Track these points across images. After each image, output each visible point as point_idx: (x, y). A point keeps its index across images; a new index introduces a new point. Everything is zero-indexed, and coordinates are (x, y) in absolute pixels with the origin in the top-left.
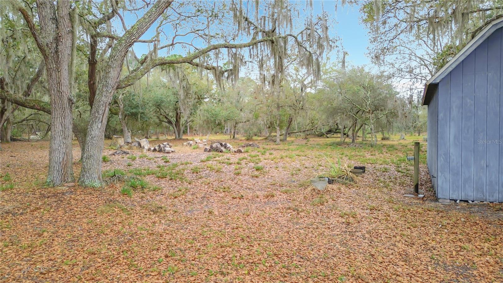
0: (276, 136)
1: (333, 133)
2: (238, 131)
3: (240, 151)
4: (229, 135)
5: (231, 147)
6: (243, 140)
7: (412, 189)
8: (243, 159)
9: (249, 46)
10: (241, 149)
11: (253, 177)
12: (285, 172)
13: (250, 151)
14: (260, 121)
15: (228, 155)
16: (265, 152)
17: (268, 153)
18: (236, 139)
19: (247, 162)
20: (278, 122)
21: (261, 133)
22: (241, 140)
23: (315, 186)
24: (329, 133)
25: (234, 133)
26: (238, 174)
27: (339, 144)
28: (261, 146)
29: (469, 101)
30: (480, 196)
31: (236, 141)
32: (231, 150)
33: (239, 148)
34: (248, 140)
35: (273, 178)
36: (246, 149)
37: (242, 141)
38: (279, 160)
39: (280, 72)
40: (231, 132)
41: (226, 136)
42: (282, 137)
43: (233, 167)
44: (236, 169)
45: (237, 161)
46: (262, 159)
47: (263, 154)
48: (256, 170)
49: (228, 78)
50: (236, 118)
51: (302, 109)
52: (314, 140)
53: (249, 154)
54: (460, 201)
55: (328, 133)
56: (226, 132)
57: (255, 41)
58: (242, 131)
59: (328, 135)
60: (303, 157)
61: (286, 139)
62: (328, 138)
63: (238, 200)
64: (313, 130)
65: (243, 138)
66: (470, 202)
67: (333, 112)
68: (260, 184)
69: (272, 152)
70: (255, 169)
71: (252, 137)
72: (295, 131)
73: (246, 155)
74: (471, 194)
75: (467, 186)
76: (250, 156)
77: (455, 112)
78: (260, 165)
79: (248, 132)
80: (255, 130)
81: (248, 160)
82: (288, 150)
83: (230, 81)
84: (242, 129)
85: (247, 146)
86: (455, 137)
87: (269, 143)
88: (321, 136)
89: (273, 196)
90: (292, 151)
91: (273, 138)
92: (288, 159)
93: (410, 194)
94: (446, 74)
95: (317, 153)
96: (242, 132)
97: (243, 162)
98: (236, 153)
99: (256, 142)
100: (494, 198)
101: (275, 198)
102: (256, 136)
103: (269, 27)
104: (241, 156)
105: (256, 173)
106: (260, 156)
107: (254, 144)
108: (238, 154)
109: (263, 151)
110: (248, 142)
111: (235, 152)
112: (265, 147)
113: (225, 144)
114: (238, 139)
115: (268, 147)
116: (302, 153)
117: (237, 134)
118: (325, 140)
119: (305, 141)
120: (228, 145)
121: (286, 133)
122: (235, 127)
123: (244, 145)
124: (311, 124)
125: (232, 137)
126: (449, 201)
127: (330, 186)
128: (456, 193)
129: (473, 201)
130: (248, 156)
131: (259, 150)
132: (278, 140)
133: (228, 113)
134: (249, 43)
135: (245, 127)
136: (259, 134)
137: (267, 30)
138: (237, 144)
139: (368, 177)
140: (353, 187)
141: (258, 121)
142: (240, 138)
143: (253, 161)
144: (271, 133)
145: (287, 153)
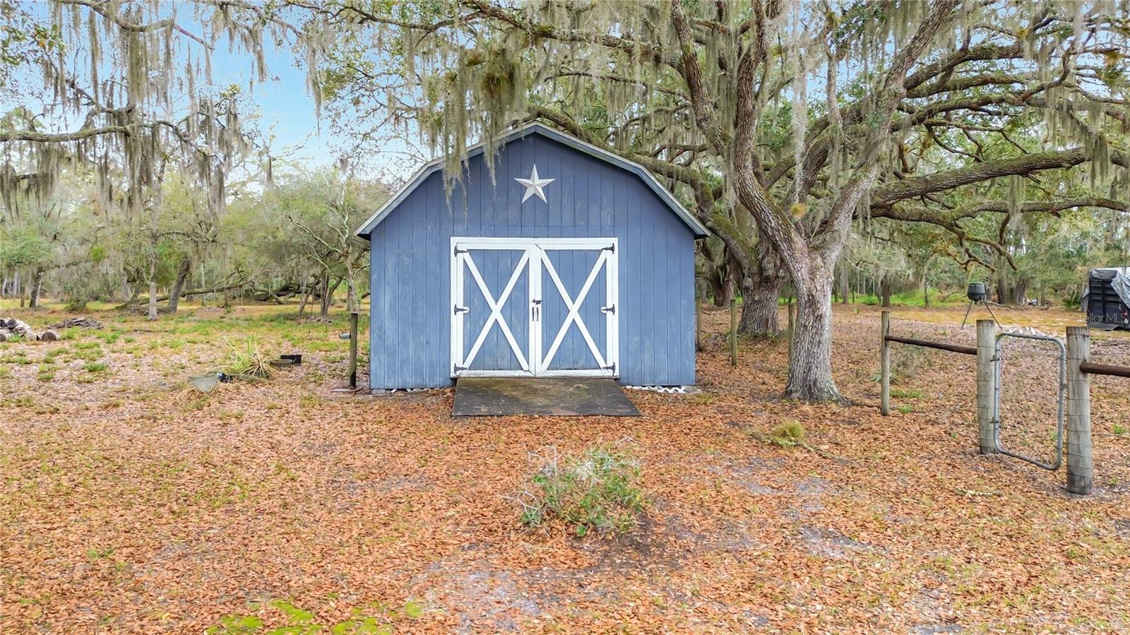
0: (147, 301)
1: (292, 294)
2: (44, 288)
3: (51, 338)
4: (17, 297)
5: (27, 327)
6: (59, 312)
7: (347, 382)
8: (58, 353)
9: (77, 139)
10: (54, 332)
11: (80, 382)
12: (152, 373)
13: (76, 336)
14: (106, 268)
15: (21, 347)
16: (114, 337)
17: (123, 341)
18: (39, 308)
19: (67, 359)
20: (152, 271)
21: (111, 293)
22: (54, 312)
23: (197, 387)
24: (284, 293)
25: (34, 294)
26: (48, 379)
27: (289, 317)
28: (106, 325)
29: (406, 259)
30: (419, 381)
31: (37, 314)
32: (27, 336)
33: (49, 331)
34: (73, 310)
35: (124, 382)
36: (66, 331)
37: (56, 315)
38: (146, 352)
39: (145, 183)
40: (23, 290)
41: (8, 301)
42: (165, 304)
43: (35, 368)
44: (42, 372)
45: (44, 356)
46: (105, 351)
47: (109, 342)
48: (90, 371)
49: (28, 191)
50: (40, 260)
51: (213, 241)
52: (244, 310)
53: (73, 342)
54: (398, 390)
55: (281, 293)
56: (6, 291)
57: (89, 131)
58: (57, 288)
59: (281, 299)
60: (202, 345)
61: (175, 308)
62: (280, 303)
63: (48, 415)
64: (241, 286)
65: (61, 307)
66: (409, 390)
67: (279, 252)
68: (94, 392)
69: (134, 336)
70: (86, 370)
71: (85, 303)
72: (200, 290)
73: (66, 345)
74: (410, 380)
75: (405, 370)
76: (76, 346)
77: (390, 273)
78: (99, 362)
79: (75, 291)
80: (95, 286)
81: (71, 355)
82: (173, 332)
83: (32, 196)
84: (55, 284)
85: (70, 325)
86: (391, 306)
87: (128, 318)
88: (265, 300)
89: (117, 406)
90: (181, 333)
91: (143, 306)
92: (166, 350)
93: (343, 387)
94: (377, 223)
95: (238, 336)
96: (56, 292)
97: (59, 361)
98: (40, 342)
99: (97, 316)
100: (435, 383)
101: (121, 409)
102: (98, 302)
103: (120, 103)
104: (55, 346)
105: (88, 376)
106: (101, 346)
107: (89, 320)
108: (44, 343)
109: (111, 334)
110: (74, 317)
111: (38, 339)
112: (117, 325)
113: (12, 323)
114: (45, 309)
115: (126, 327)
116: (203, 338)
117: (43, 295)
118: (271, 309)
119: (222, 312)
120: (20, 324)
121: (176, 295)
122: (37, 278)
123: (62, 324)
124: (237, 274)
125: (27, 303)
126: (384, 391)
127: (222, 384)
128: (392, 379)
129: (412, 389)
130: (71, 346)
131: (100, 333)
132: (153, 310)
133: (19, 246)
134: (76, 134)
135: (65, 278)
136: (108, 296)
137: (117, 107)
138: (43, 321)
139: (299, 371)
140: (263, 386)
141: (100, 268)
142: (51, 306)
143: (83, 357)
144: (137, 292)
145: (169, 338)
